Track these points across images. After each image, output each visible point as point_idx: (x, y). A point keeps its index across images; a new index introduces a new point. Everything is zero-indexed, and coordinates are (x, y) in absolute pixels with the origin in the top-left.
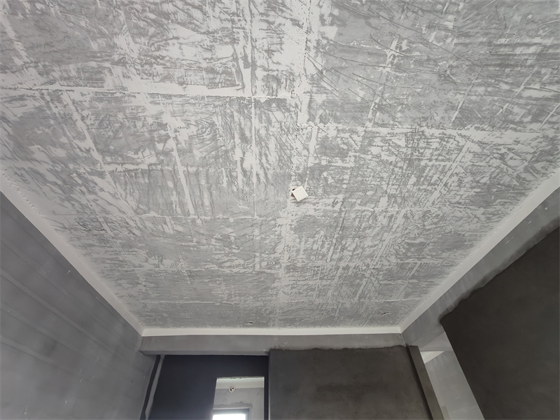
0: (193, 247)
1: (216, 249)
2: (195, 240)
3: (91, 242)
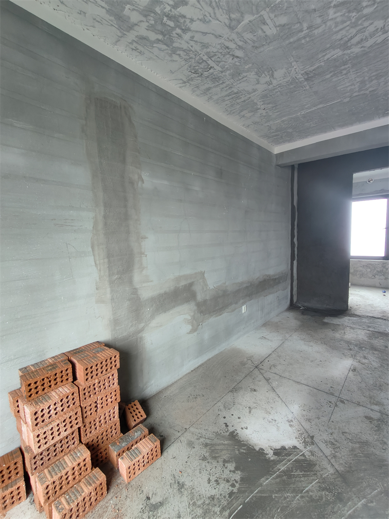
0: (304, 38)
1: (337, 24)
2: (305, 25)
3: (207, 86)
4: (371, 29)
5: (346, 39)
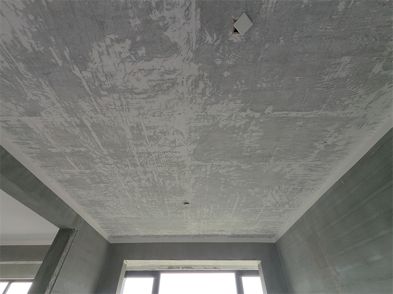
4: (224, 171)
5: (236, 172)
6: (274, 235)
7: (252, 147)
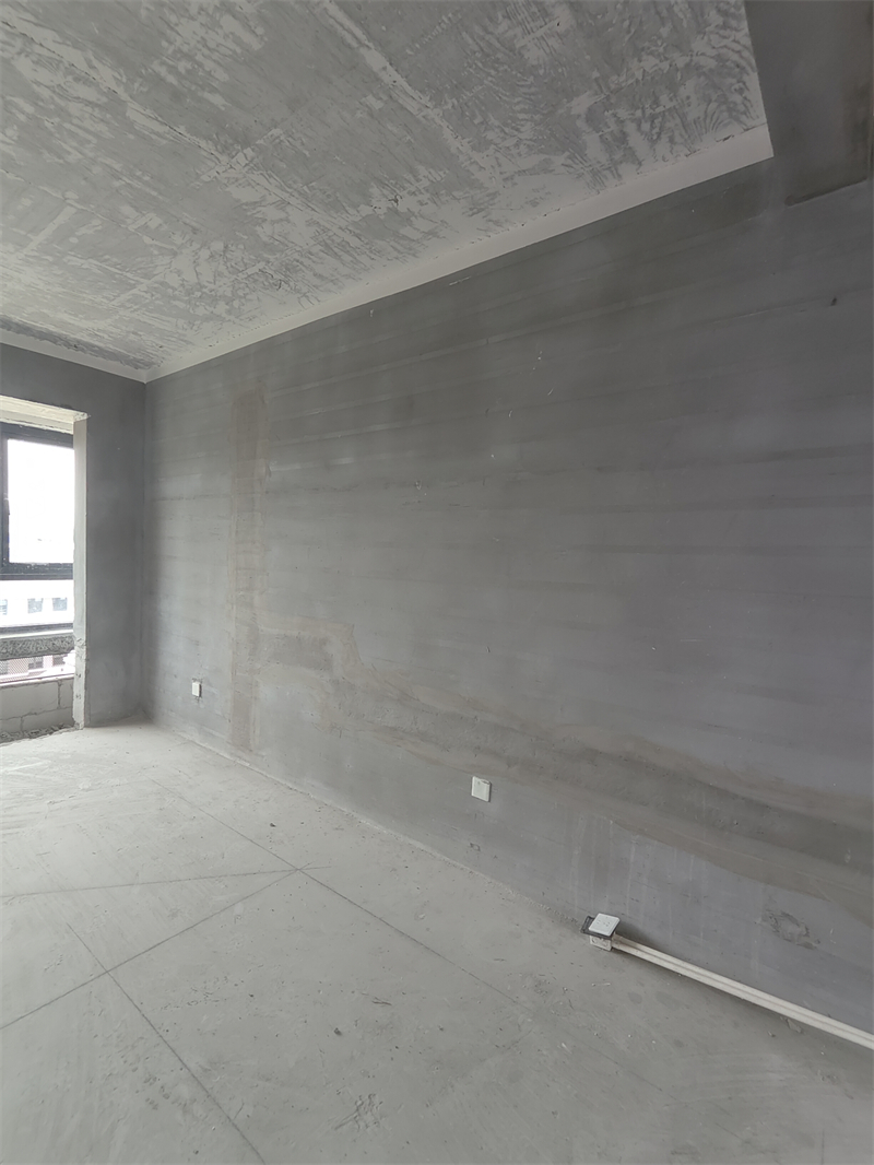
6: (149, 365)
7: (200, 65)
